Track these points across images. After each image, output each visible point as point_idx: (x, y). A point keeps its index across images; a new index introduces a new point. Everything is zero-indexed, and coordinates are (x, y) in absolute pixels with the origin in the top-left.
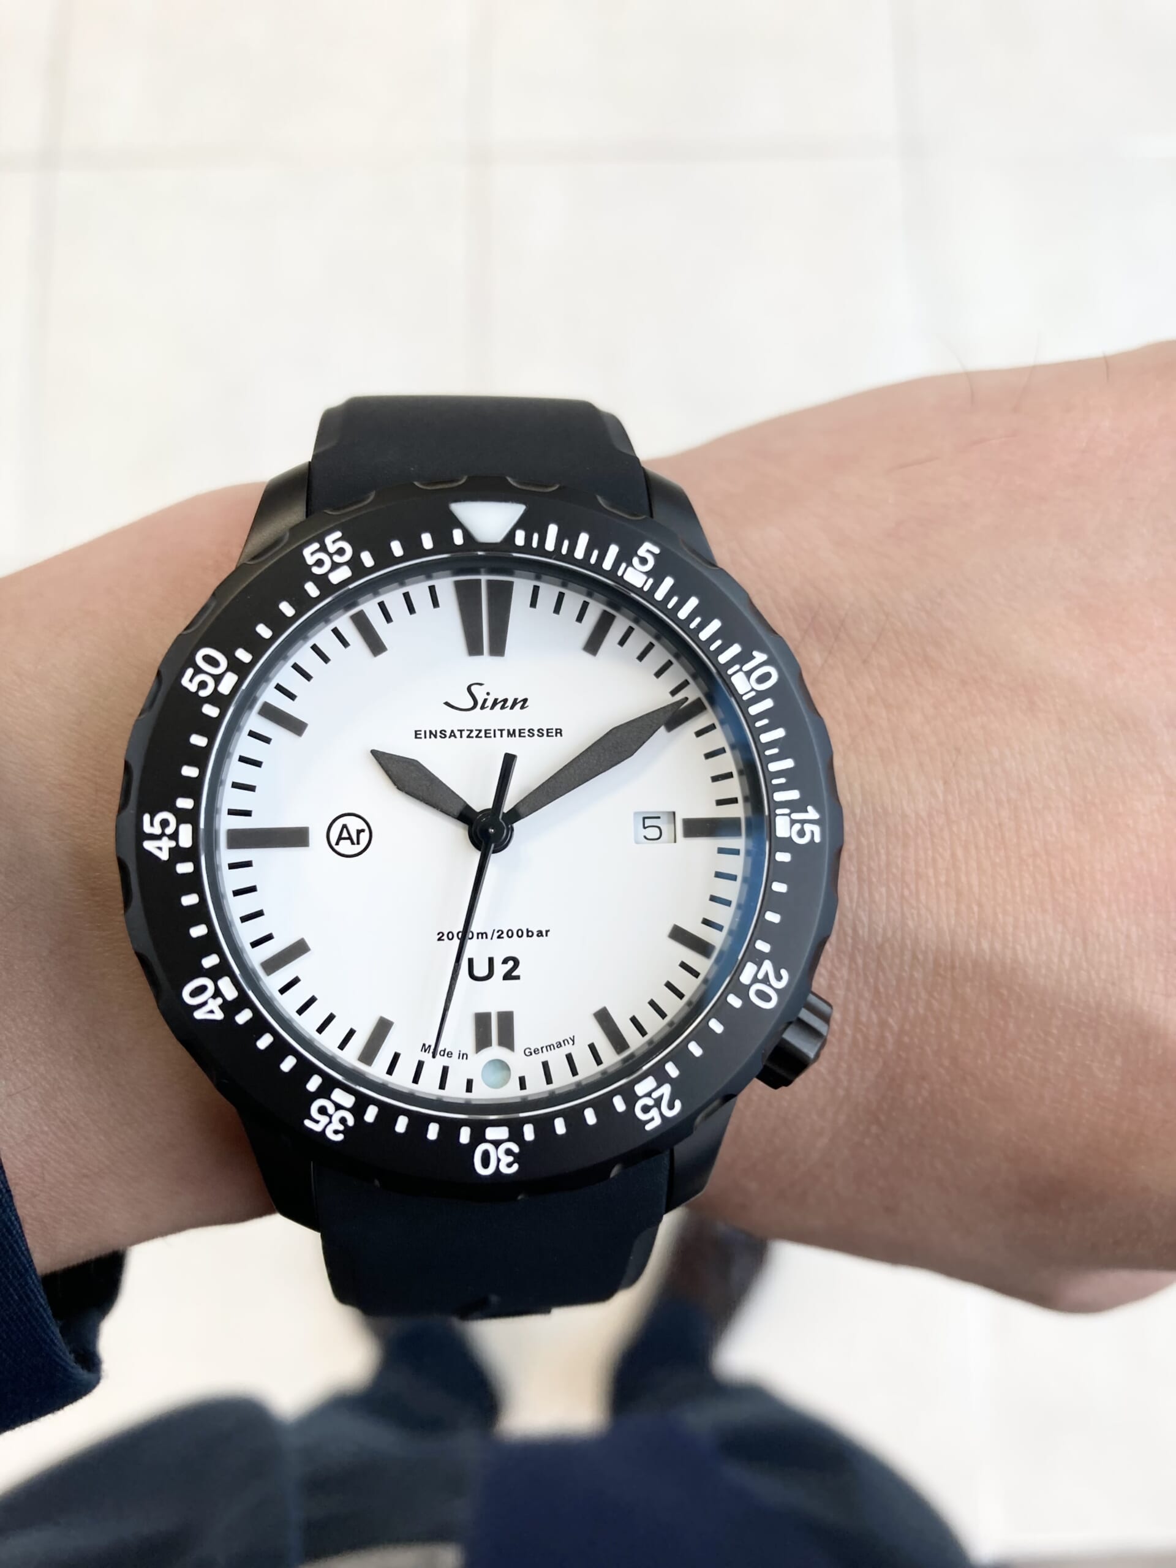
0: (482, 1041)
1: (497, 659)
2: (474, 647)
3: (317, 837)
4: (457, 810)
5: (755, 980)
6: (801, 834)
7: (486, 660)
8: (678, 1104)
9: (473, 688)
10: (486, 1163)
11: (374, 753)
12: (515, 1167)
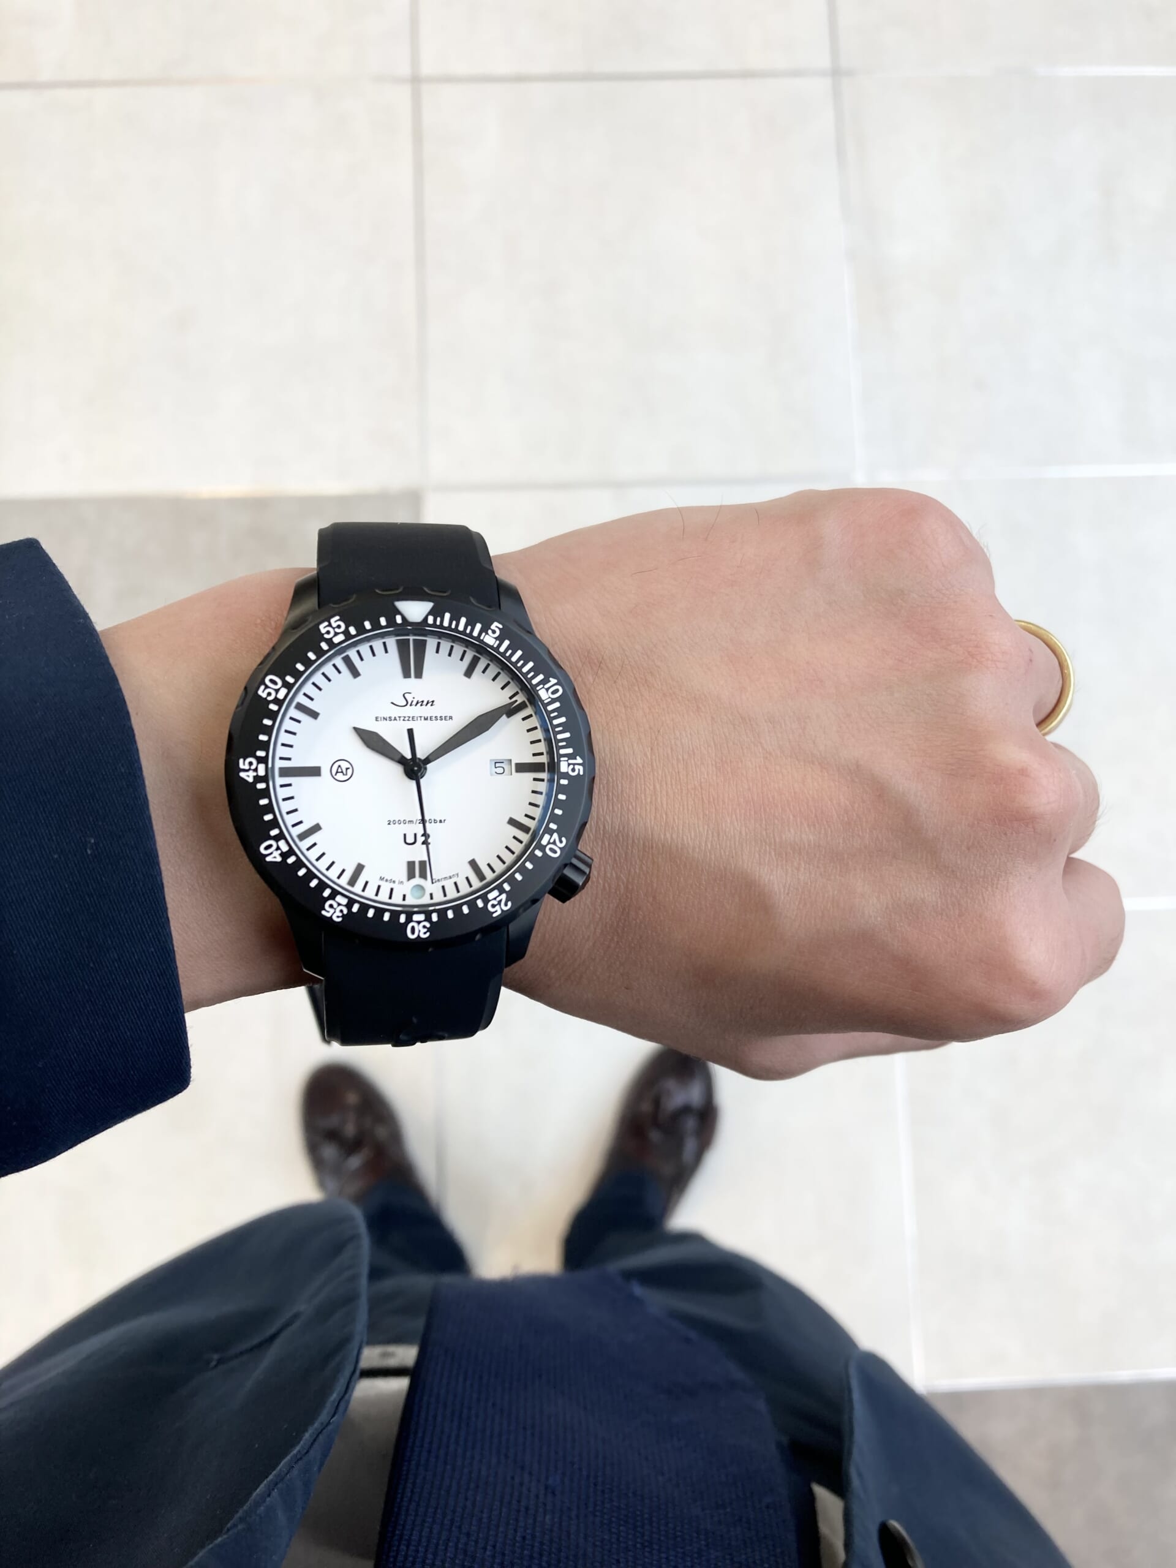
0: (411, 875)
1: (418, 680)
2: (407, 675)
3: (325, 771)
4: (398, 757)
5: (549, 843)
6: (573, 770)
7: (413, 680)
8: (509, 904)
9: (405, 695)
10: (413, 932)
11: (355, 729)
12: (428, 934)
